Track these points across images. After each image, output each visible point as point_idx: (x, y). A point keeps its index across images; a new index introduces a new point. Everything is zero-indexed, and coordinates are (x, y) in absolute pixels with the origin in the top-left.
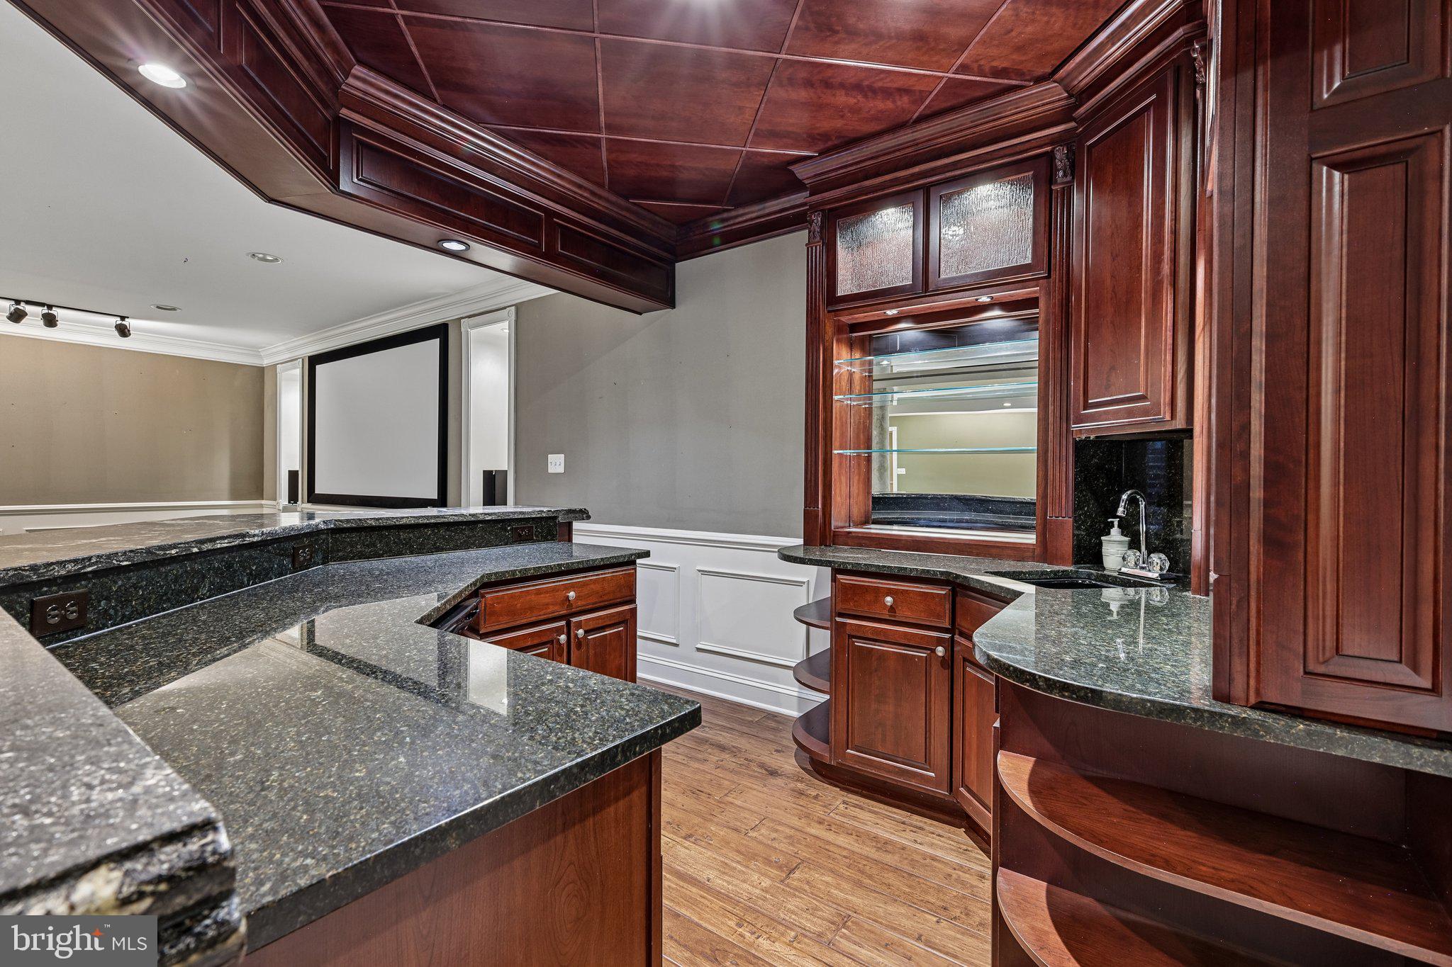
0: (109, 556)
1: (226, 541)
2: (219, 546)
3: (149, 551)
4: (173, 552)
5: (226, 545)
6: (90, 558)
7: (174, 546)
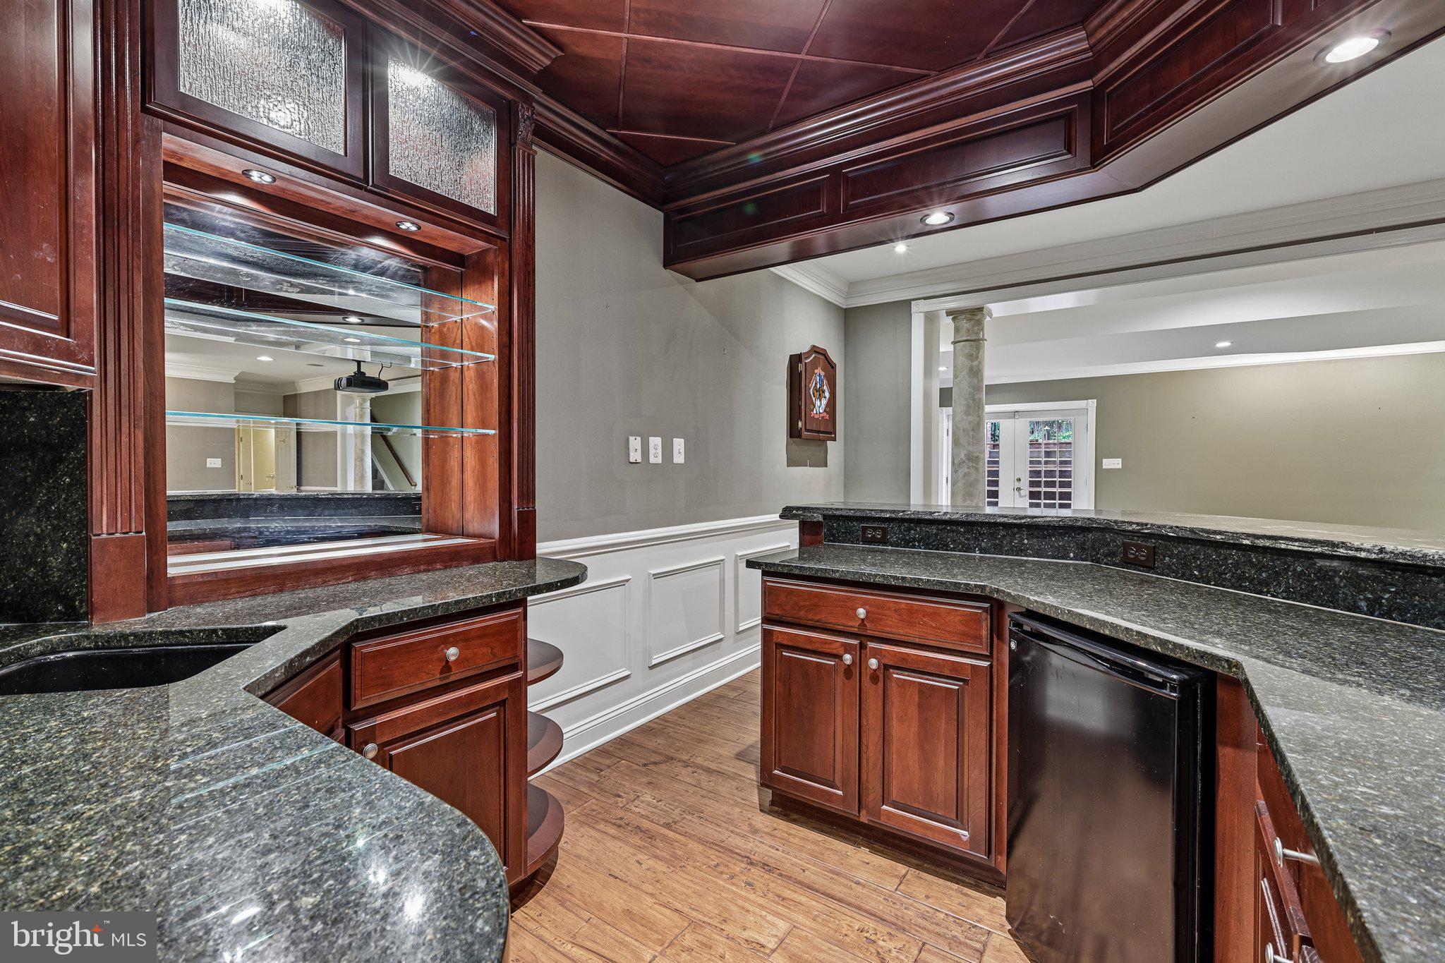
0: (1159, 527)
1: (1297, 544)
2: (1283, 546)
3: (1192, 530)
4: (1218, 537)
5: (1296, 548)
6: (1147, 524)
7: (1220, 533)
